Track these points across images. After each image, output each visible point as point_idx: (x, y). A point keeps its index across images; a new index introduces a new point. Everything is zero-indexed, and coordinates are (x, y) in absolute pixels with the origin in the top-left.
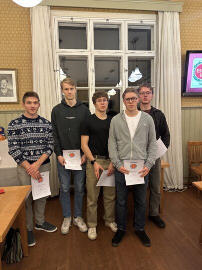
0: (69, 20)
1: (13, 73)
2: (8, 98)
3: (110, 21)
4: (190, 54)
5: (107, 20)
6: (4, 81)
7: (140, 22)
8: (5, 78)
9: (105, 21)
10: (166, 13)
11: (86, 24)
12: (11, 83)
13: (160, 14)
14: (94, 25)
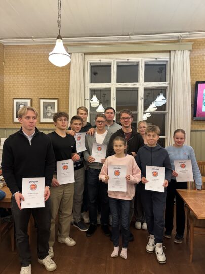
0: (98, 61)
1: (56, 101)
2: (52, 119)
3: (130, 60)
4: (199, 85)
5: (128, 60)
6: (49, 107)
7: (155, 60)
8: (50, 105)
9: (126, 61)
10: (177, 52)
11: (111, 63)
12: (54, 108)
13: (172, 53)
14: (117, 63)
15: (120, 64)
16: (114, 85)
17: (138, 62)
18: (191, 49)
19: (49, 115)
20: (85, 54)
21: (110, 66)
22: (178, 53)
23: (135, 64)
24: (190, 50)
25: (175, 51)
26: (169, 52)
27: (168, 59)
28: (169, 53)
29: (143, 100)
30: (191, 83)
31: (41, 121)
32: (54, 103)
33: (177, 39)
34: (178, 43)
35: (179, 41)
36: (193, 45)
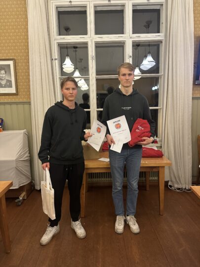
0: (67, 3)
1: (11, 63)
2: (7, 89)
3: (112, 2)
6: (3, 72)
7: (146, 1)
8: (4, 69)
9: (107, 2)
11: (86, 7)
12: (10, 73)
14: (95, 7)
15: (99, 9)
17: (123, 6)
19: (3, 82)
21: (85, 12)
29: (131, 59)
32: (9, 65)
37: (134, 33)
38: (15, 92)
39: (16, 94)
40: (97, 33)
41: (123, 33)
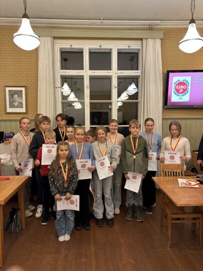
0: (68, 46)
1: (23, 89)
2: (19, 109)
3: (102, 47)
4: (170, 74)
5: (100, 46)
6: (16, 96)
7: (128, 47)
8: (17, 94)
9: (98, 47)
10: (149, 40)
11: (83, 49)
12: (22, 97)
13: (144, 41)
14: (90, 50)
15: (92, 51)
16: (86, 73)
17: (111, 49)
18: (162, 37)
19: (16, 104)
20: (55, 38)
21: (82, 53)
22: (150, 42)
23: (108, 51)
24: (161, 39)
25: (147, 39)
26: (142, 39)
27: (140, 47)
28: (141, 41)
29: (116, 89)
30: (163, 72)
31: (8, 111)
32: (21, 91)
33: (149, 27)
34: (150, 31)
35: (151, 29)
36: (164, 34)
37: (118, 69)
38: (25, 111)
39: (26, 113)
40: (91, 69)
41: (110, 70)
